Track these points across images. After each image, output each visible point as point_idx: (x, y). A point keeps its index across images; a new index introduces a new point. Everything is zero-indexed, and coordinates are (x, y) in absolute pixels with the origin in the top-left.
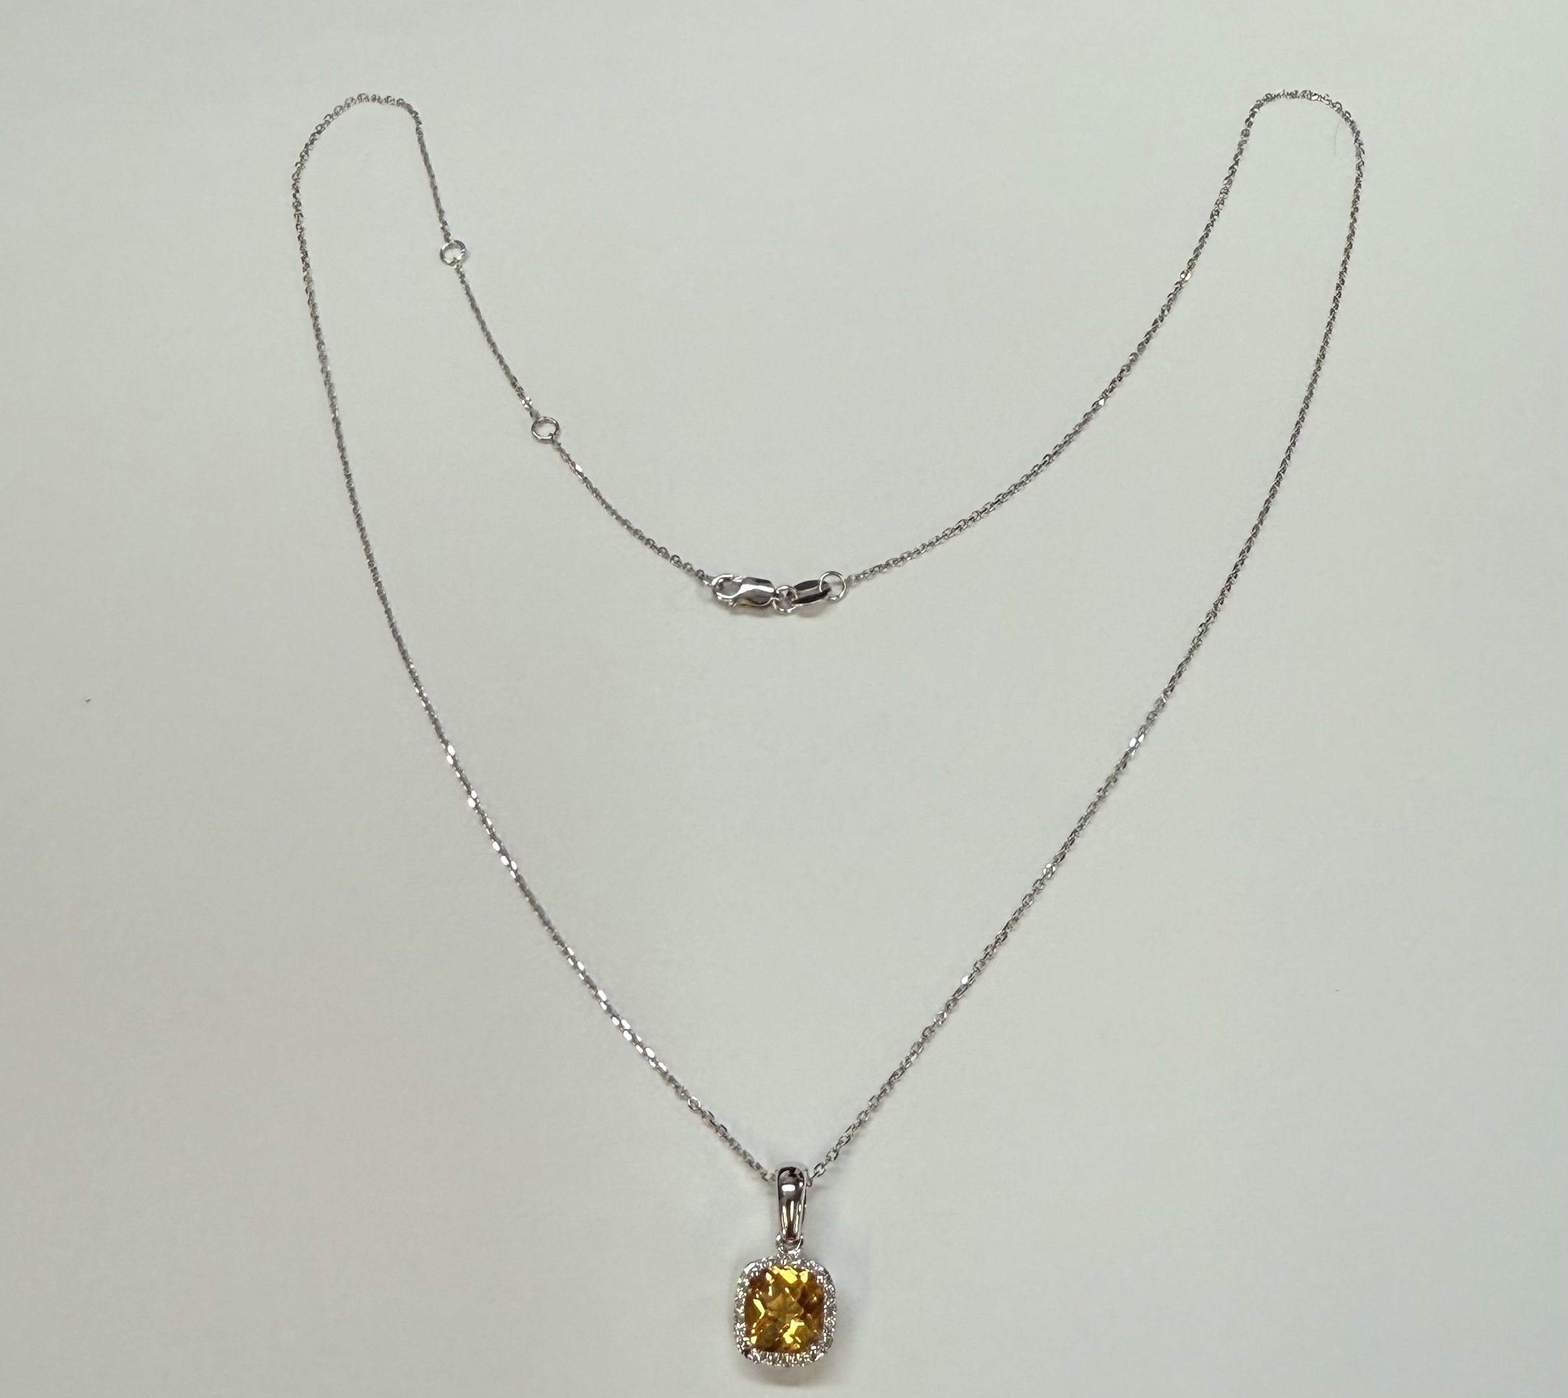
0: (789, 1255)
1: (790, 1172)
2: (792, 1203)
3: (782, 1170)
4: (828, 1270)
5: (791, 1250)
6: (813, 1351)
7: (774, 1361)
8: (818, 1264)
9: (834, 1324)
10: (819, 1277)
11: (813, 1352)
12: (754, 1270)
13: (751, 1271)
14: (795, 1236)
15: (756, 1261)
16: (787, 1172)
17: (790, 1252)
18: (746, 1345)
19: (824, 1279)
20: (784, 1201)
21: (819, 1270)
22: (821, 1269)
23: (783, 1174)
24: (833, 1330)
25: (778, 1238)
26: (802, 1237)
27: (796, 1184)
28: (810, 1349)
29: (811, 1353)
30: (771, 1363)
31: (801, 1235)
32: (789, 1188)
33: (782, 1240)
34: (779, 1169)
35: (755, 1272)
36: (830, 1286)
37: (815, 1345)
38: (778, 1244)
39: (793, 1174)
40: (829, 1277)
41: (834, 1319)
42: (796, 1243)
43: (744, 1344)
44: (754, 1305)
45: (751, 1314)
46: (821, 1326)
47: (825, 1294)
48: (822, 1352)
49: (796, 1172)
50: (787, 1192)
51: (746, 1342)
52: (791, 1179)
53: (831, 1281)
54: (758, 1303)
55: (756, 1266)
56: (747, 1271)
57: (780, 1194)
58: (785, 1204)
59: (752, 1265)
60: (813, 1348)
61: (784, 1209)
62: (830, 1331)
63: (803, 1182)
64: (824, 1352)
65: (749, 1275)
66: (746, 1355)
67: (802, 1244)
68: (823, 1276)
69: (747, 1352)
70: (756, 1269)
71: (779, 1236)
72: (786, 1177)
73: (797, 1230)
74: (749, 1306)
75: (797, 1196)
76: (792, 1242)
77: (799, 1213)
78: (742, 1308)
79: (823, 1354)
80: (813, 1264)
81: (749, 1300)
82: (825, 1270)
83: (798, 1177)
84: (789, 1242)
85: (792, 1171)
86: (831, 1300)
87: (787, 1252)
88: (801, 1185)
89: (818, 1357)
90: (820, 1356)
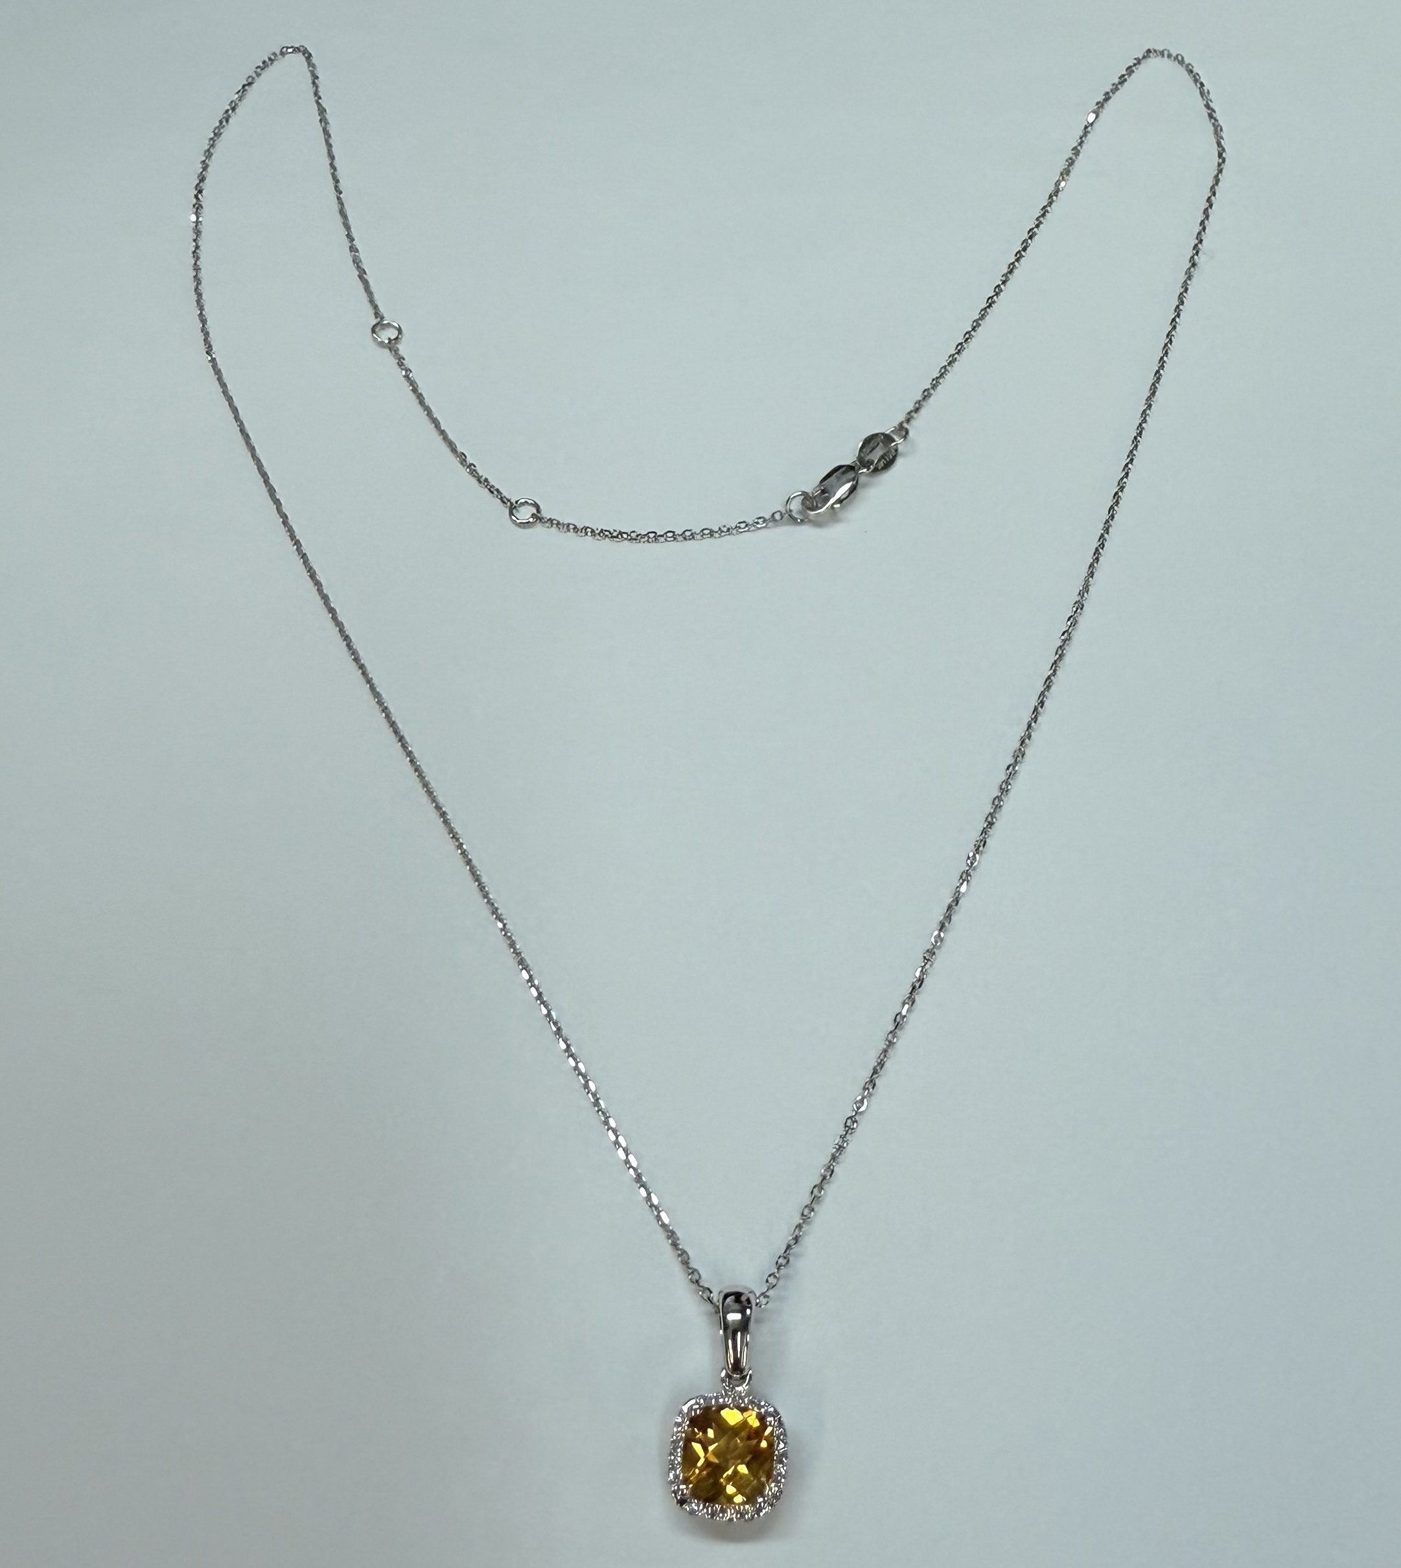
0: (736, 1391)
1: (736, 1297)
2: (739, 1334)
3: (726, 1296)
4: (779, 1410)
5: (738, 1386)
6: (760, 1503)
7: (713, 1514)
8: (769, 1403)
9: (784, 1473)
10: (769, 1419)
11: (760, 1505)
12: (694, 1407)
13: (691, 1409)
14: (742, 1370)
15: (697, 1399)
16: (733, 1297)
17: (737, 1389)
18: (683, 1494)
19: (774, 1421)
20: (731, 1331)
21: (769, 1410)
22: (772, 1409)
23: (728, 1300)
24: (783, 1480)
25: (723, 1374)
26: (750, 1370)
27: (743, 1312)
28: (757, 1503)
29: (758, 1506)
30: (709, 1517)
32: (734, 1317)
33: (728, 1376)
34: (724, 1293)
35: (695, 1410)
36: (782, 1429)
37: (762, 1497)
38: (723, 1381)
39: (739, 1299)
40: (780, 1418)
41: (785, 1468)
42: (743, 1378)
43: (680, 1493)
44: (692, 1448)
45: (689, 1459)
46: (769, 1476)
47: (775, 1439)
48: (768, 1505)
49: (743, 1298)
50: (733, 1321)
51: (682, 1490)
52: (737, 1306)
53: (782, 1424)
54: (697, 1447)
55: (697, 1403)
56: (685, 1409)
57: (725, 1325)
58: (731, 1337)
59: (693, 1402)
60: (760, 1500)
61: (730, 1342)
62: (780, 1482)
63: (751, 1308)
64: (771, 1506)
65: (688, 1414)
66: (681, 1505)
67: (750, 1379)
68: (774, 1417)
69: (682, 1502)
70: (697, 1406)
71: (724, 1372)
72: (731, 1304)
73: (744, 1365)
74: (687, 1449)
75: (744, 1326)
76: (738, 1376)
77: (747, 1345)
78: (679, 1450)
79: (770, 1508)
80: (763, 1403)
81: (688, 1441)
82: (775, 1411)
83: (745, 1304)
84: (735, 1375)
85: (738, 1296)
86: (782, 1445)
87: (733, 1388)
88: (748, 1311)
89: (764, 1511)
90: (767, 1510)
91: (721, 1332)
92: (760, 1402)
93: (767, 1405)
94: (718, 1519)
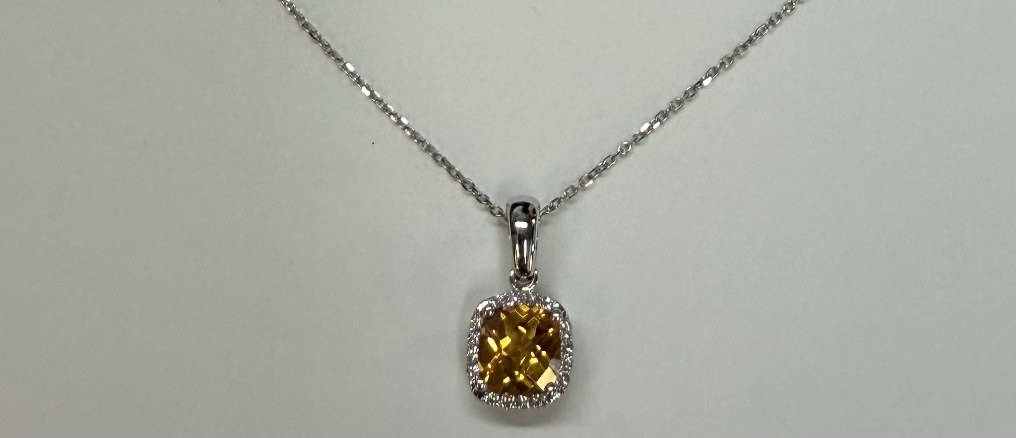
0: (524, 292)
1: (523, 207)
2: (525, 241)
3: (514, 206)
4: (563, 307)
5: (525, 286)
7: (507, 404)
8: (554, 300)
9: (571, 362)
10: (555, 315)
11: (551, 393)
12: (487, 309)
13: (484, 309)
14: (528, 273)
15: (489, 299)
16: (521, 207)
17: (524, 289)
18: (480, 388)
19: (560, 317)
20: (519, 238)
23: (516, 209)
24: (570, 368)
26: (536, 272)
27: (529, 221)
30: (505, 406)
31: (536, 270)
32: (521, 225)
33: (515, 276)
34: (511, 204)
35: (488, 312)
36: (566, 322)
37: (552, 385)
38: (511, 280)
39: (526, 209)
40: (565, 312)
41: (571, 357)
42: (530, 279)
44: (488, 345)
45: (485, 354)
47: (562, 331)
48: (559, 392)
49: (530, 208)
50: (520, 229)
51: (480, 385)
52: (524, 216)
53: (567, 318)
55: (490, 305)
56: (480, 308)
57: (514, 231)
58: (518, 242)
59: (485, 303)
61: (517, 247)
64: (561, 392)
65: (482, 313)
66: (479, 397)
67: (536, 279)
68: (559, 313)
69: (479, 394)
70: (490, 308)
71: (512, 272)
72: (520, 213)
73: (530, 269)
74: (483, 345)
75: (530, 234)
76: (525, 277)
77: (532, 254)
78: (475, 348)
79: (559, 394)
80: (548, 300)
81: (483, 339)
82: (561, 308)
83: (531, 213)
84: (522, 277)
85: (526, 206)
86: (567, 336)
87: (520, 288)
88: (534, 221)
89: (554, 398)
90: (557, 396)
91: (510, 237)
92: (545, 298)
93: (552, 301)
94: (513, 407)
